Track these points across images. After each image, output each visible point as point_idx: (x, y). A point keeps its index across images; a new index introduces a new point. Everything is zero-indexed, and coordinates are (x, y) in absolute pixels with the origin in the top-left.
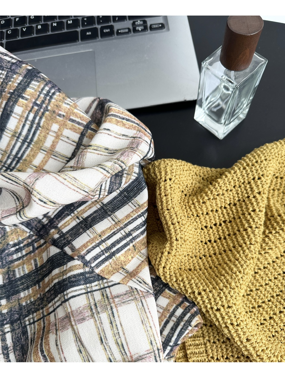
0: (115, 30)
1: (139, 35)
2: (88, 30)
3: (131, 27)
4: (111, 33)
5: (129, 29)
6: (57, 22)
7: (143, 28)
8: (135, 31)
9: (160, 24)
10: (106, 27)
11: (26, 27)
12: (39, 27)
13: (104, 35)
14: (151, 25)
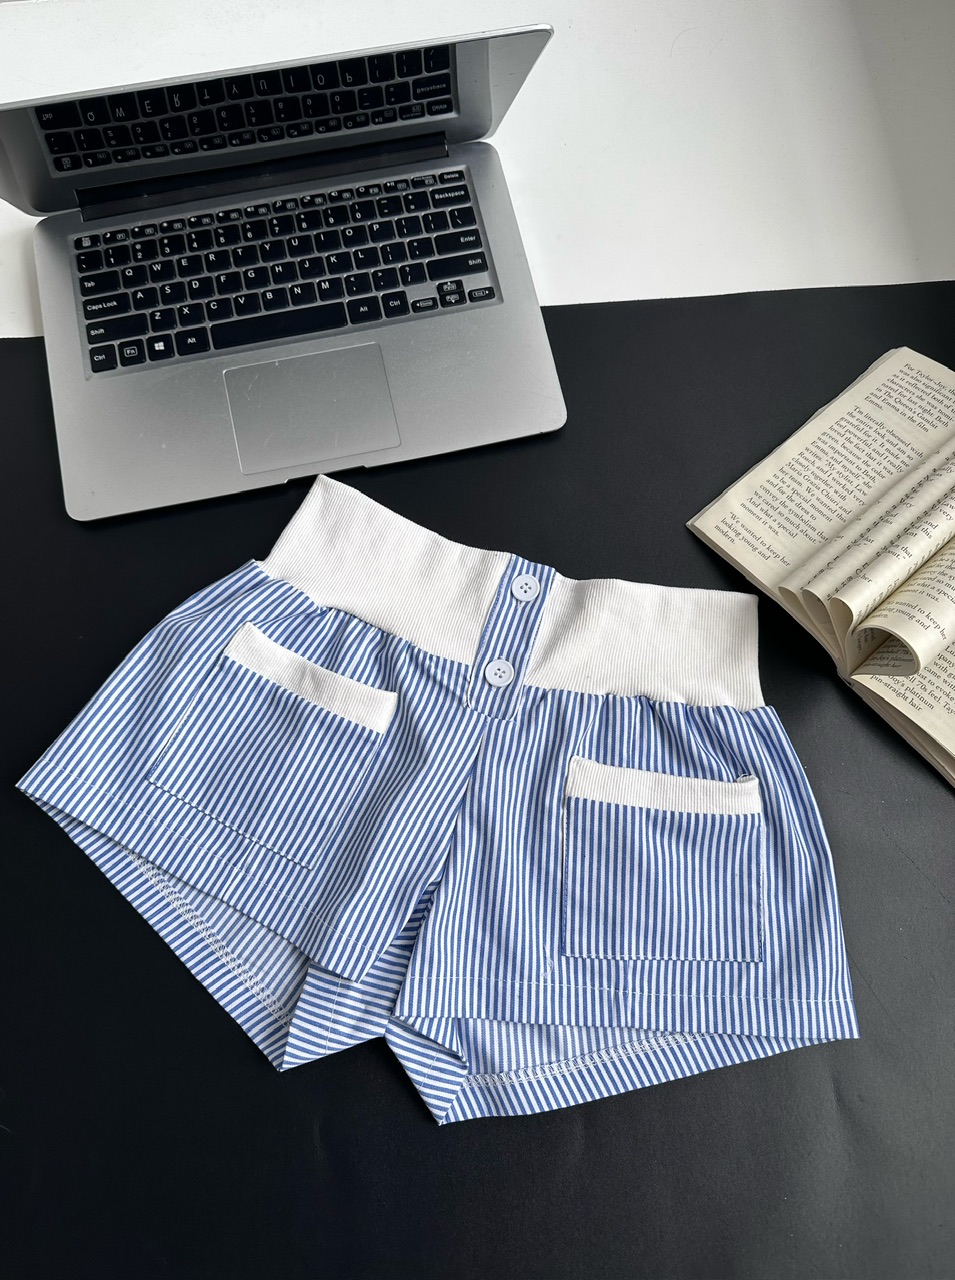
0: (410, 301)
1: (453, 312)
2: (363, 302)
3: (438, 297)
4: (402, 309)
5: (434, 299)
6: (300, 285)
7: (456, 297)
8: (445, 303)
9: (485, 289)
10: (395, 296)
11: (244, 296)
12: (269, 296)
13: (391, 312)
14: (470, 293)
